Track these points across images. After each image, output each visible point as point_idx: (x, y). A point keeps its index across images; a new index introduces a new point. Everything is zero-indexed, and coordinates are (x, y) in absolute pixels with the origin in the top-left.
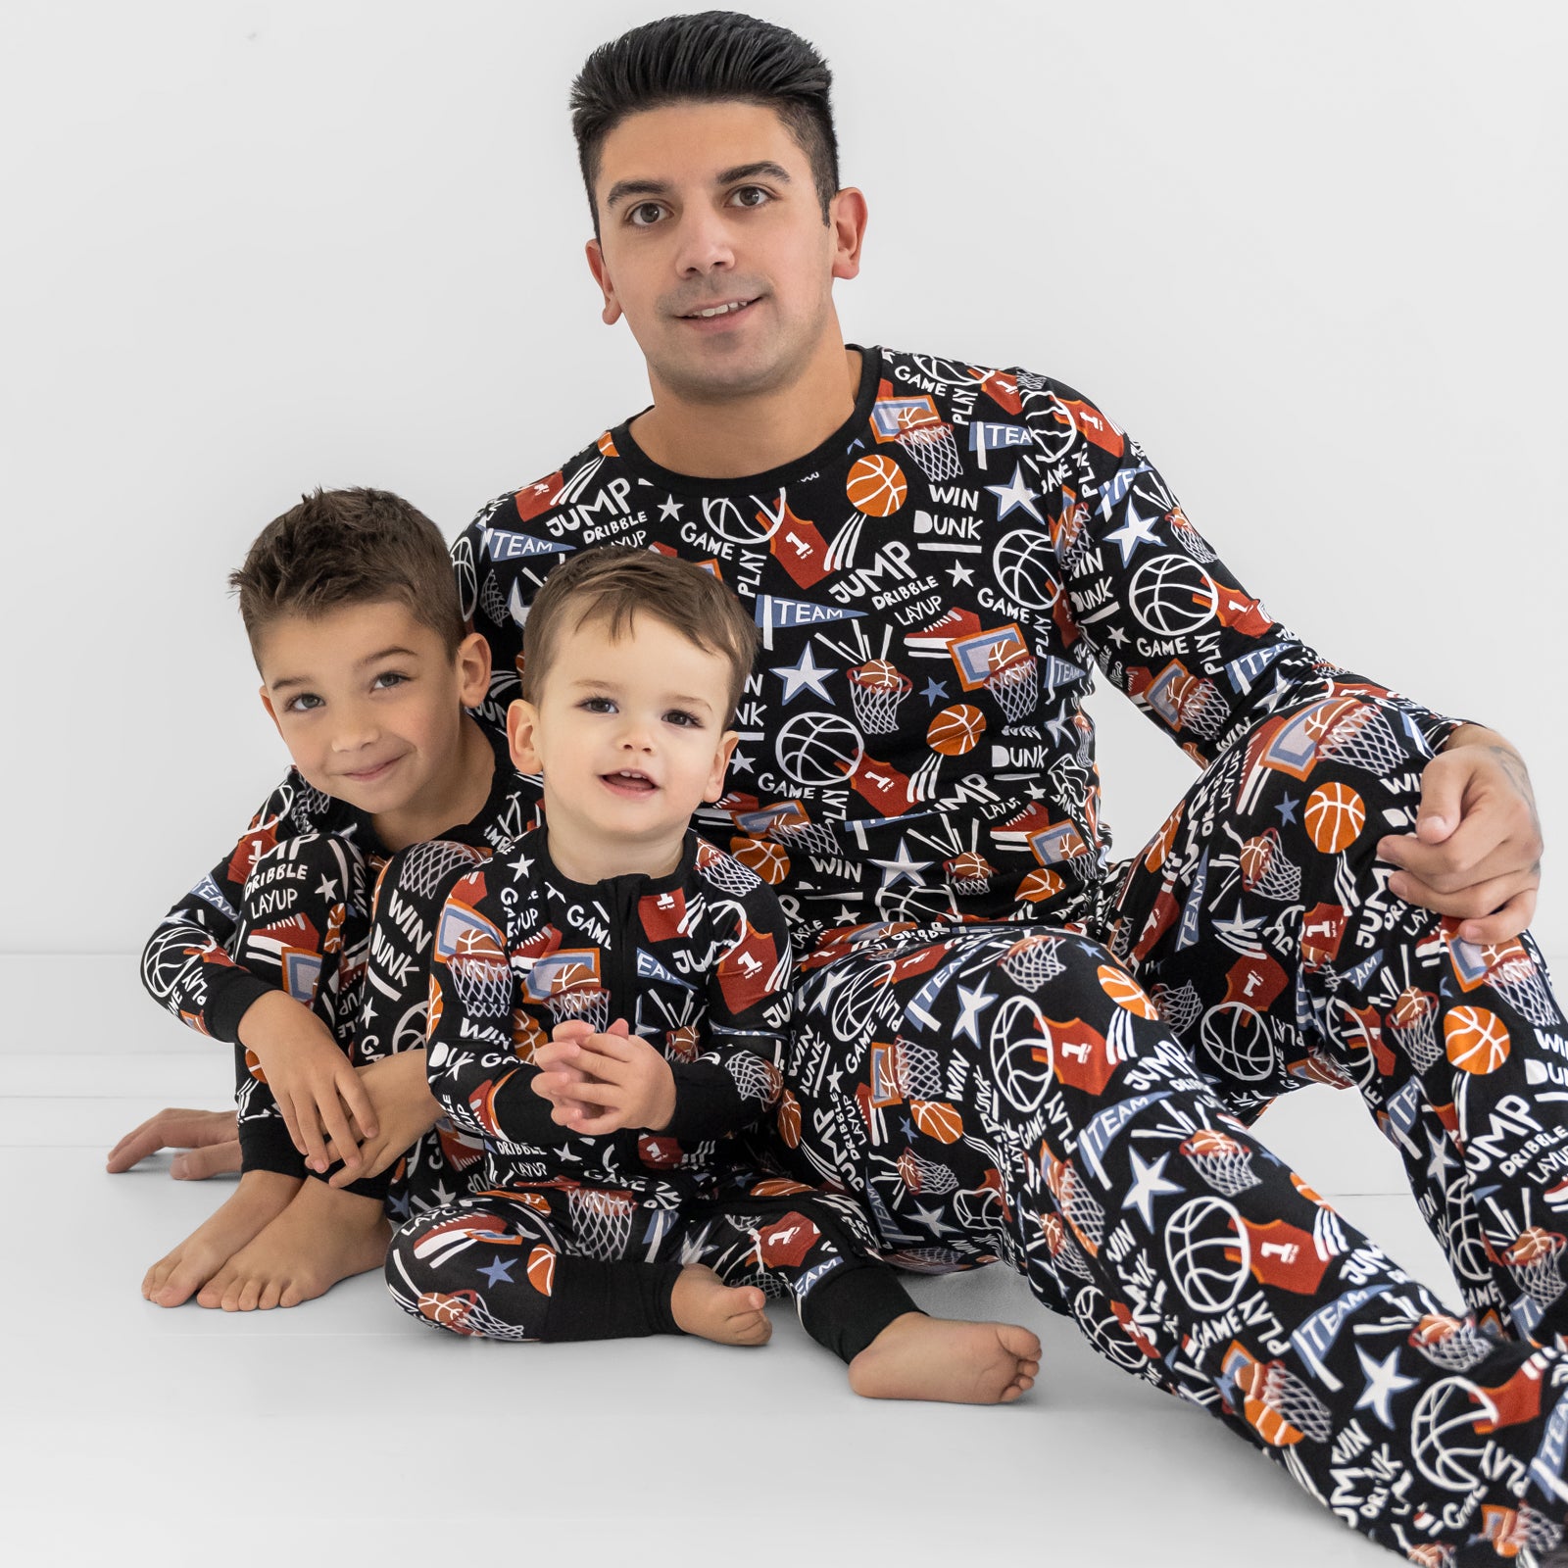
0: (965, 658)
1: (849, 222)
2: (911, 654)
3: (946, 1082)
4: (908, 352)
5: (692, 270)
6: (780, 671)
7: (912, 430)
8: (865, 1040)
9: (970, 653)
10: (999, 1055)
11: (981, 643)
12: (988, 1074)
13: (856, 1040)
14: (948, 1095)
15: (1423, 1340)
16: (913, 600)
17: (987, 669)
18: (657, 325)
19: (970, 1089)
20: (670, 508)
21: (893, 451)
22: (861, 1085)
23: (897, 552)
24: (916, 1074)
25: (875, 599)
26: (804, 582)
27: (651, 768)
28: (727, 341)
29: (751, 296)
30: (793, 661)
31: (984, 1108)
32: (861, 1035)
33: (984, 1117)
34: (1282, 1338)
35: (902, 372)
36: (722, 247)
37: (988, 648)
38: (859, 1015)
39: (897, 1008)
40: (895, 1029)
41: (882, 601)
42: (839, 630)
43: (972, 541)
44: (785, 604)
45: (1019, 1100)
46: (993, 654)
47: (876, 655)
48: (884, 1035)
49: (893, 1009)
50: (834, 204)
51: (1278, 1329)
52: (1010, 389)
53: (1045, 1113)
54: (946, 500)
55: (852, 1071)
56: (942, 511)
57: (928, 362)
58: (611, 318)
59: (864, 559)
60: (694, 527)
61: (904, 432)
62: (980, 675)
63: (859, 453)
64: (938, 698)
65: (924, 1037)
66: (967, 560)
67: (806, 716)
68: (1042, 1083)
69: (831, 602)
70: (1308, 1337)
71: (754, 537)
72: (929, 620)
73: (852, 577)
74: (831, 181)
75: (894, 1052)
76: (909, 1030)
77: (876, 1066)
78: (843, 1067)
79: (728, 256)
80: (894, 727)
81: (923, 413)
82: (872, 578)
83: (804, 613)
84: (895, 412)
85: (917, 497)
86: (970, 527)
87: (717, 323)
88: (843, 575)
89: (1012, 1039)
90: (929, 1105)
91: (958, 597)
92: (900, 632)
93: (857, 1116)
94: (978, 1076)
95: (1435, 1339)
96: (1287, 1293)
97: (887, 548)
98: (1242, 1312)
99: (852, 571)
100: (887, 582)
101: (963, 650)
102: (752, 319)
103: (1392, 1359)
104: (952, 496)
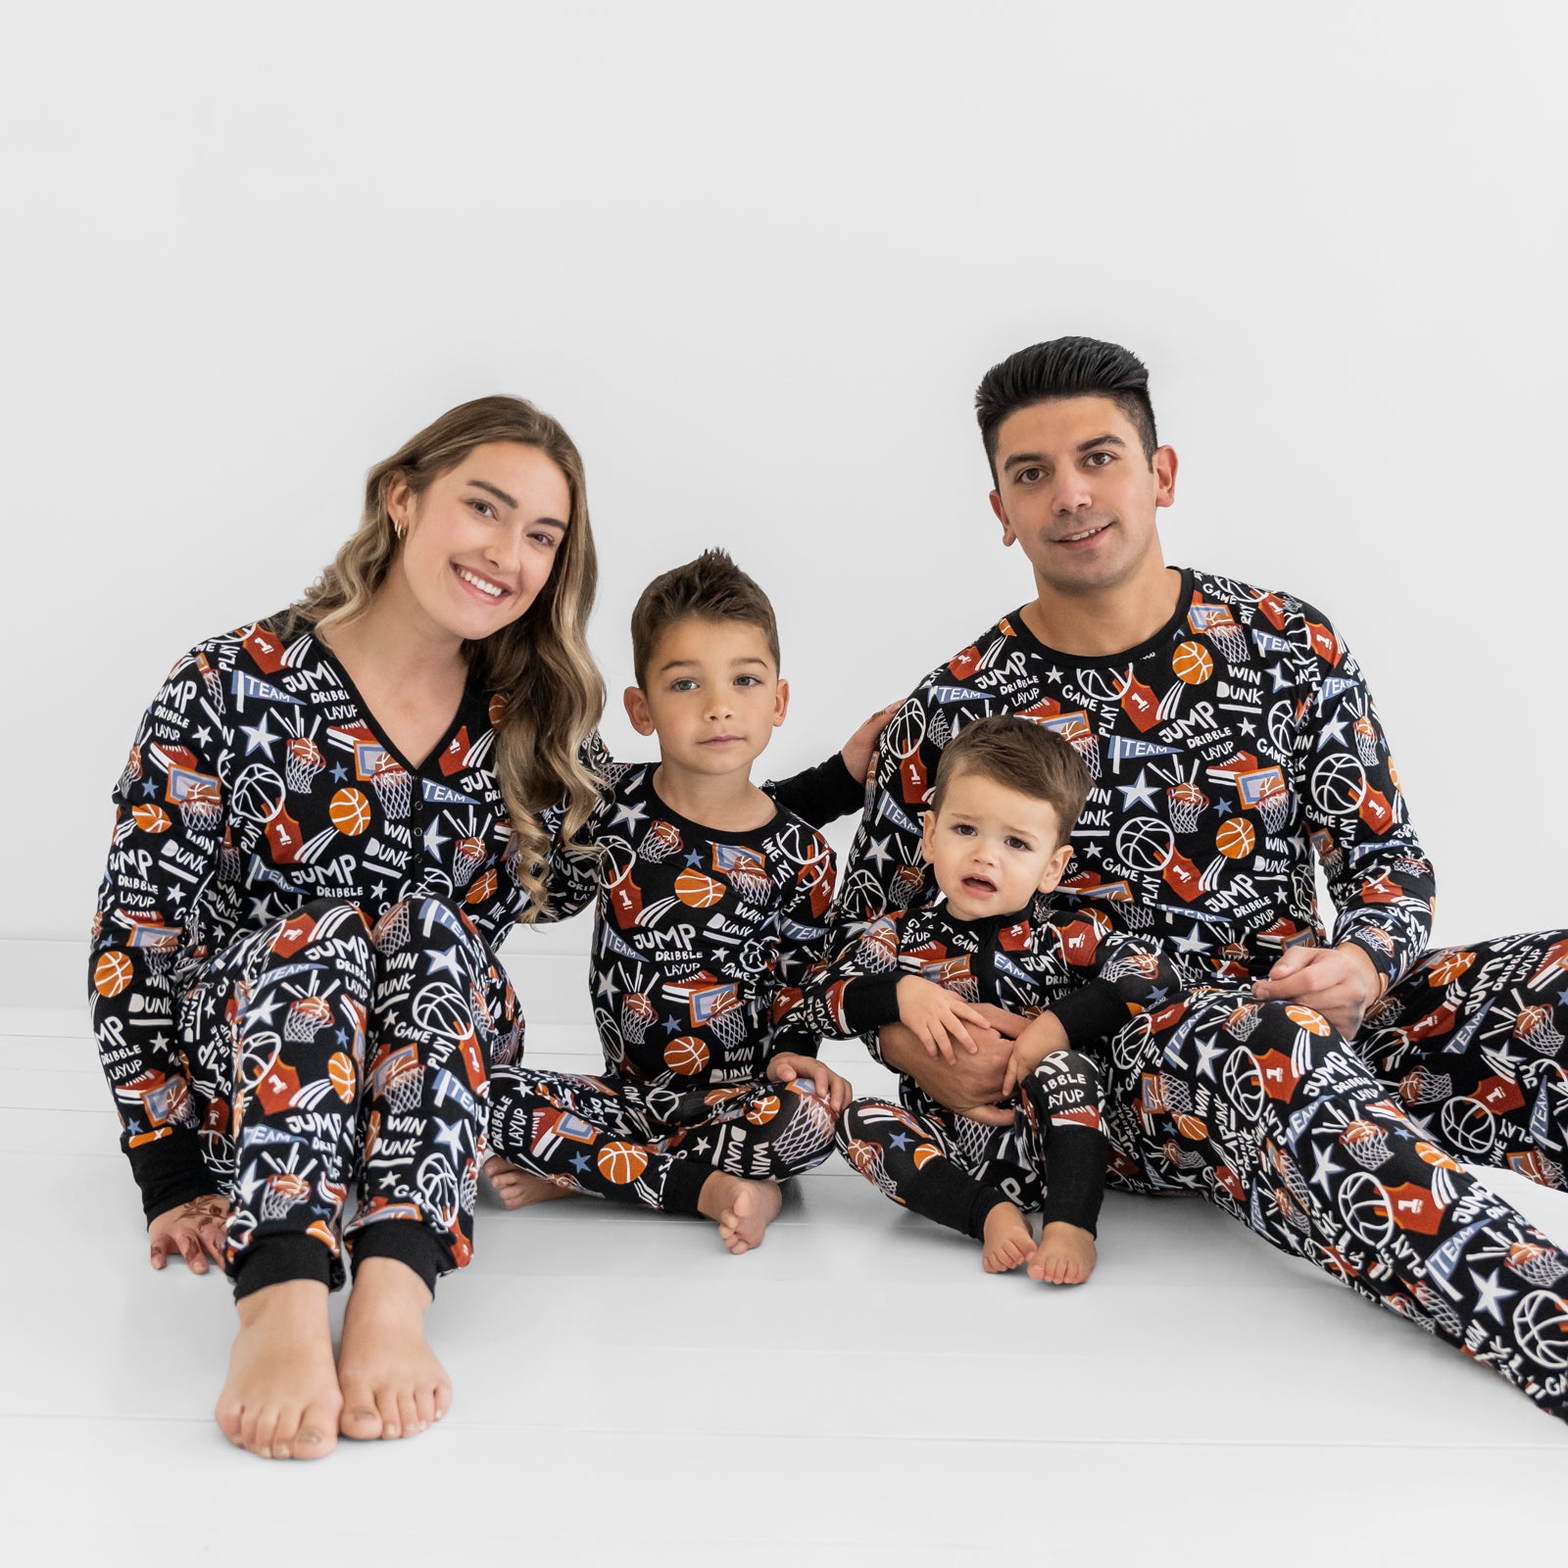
0: (1246, 787)
1: (1166, 469)
2: (1210, 780)
3: (1195, 1104)
4: (1211, 574)
5: (1063, 510)
6: (1122, 788)
7: (1216, 626)
8: (1137, 1071)
9: (1249, 783)
10: (1231, 1087)
11: (1257, 778)
12: (1225, 1099)
13: (1131, 1070)
14: (1196, 1112)
15: (1513, 1262)
16: (1214, 743)
17: (1258, 796)
18: (1042, 547)
19: (1212, 1109)
20: (1055, 675)
21: (1203, 640)
22: (1136, 1100)
23: (1205, 709)
24: (1174, 1096)
25: (1189, 741)
26: (1143, 728)
27: (992, 875)
28: (1091, 556)
29: (1104, 524)
30: (1131, 781)
31: (1222, 1122)
32: (1134, 1067)
33: (1222, 1128)
34: (1421, 1265)
35: (1208, 588)
36: (1082, 494)
37: (1261, 781)
38: (1132, 1054)
39: (1158, 1051)
40: (1159, 1066)
41: (1194, 743)
42: (1164, 761)
43: (1256, 705)
44: (1129, 742)
45: (1248, 1114)
46: (1263, 786)
47: (1187, 779)
48: (1150, 1068)
49: (1155, 1052)
50: (1155, 458)
51: (1418, 1259)
52: (1278, 610)
53: (1264, 1119)
54: (1239, 676)
55: (1129, 1089)
56: (1236, 683)
57: (1224, 583)
58: (1009, 542)
59: (1183, 713)
60: (1071, 688)
61: (1210, 627)
62: (1254, 799)
63: (1180, 640)
64: (1225, 812)
65: (1177, 1072)
66: (1252, 718)
67: (1138, 820)
68: (1259, 1100)
69: (1160, 742)
70: (1436, 1265)
71: (1110, 696)
72: (1224, 758)
73: (1174, 725)
74: (1152, 442)
75: (1159, 1081)
76: (1167, 1066)
77: (1146, 1089)
78: (1123, 1085)
79: (1087, 500)
80: (1195, 829)
81: (1222, 616)
82: (1188, 726)
83: (1141, 749)
84: (1205, 613)
85: (1220, 672)
86: (1254, 696)
87: (1082, 544)
88: (1168, 723)
89: (1238, 1074)
90: (1184, 1116)
91: (1244, 744)
92: (1204, 765)
93: (1134, 1116)
94: (1218, 1102)
95: (1521, 1261)
96: (1422, 1236)
97: (1198, 706)
98: (1394, 1250)
99: (1174, 721)
100: (1198, 730)
101: (1244, 781)
102: (1105, 541)
103: (1494, 1276)
104: (1242, 673)
